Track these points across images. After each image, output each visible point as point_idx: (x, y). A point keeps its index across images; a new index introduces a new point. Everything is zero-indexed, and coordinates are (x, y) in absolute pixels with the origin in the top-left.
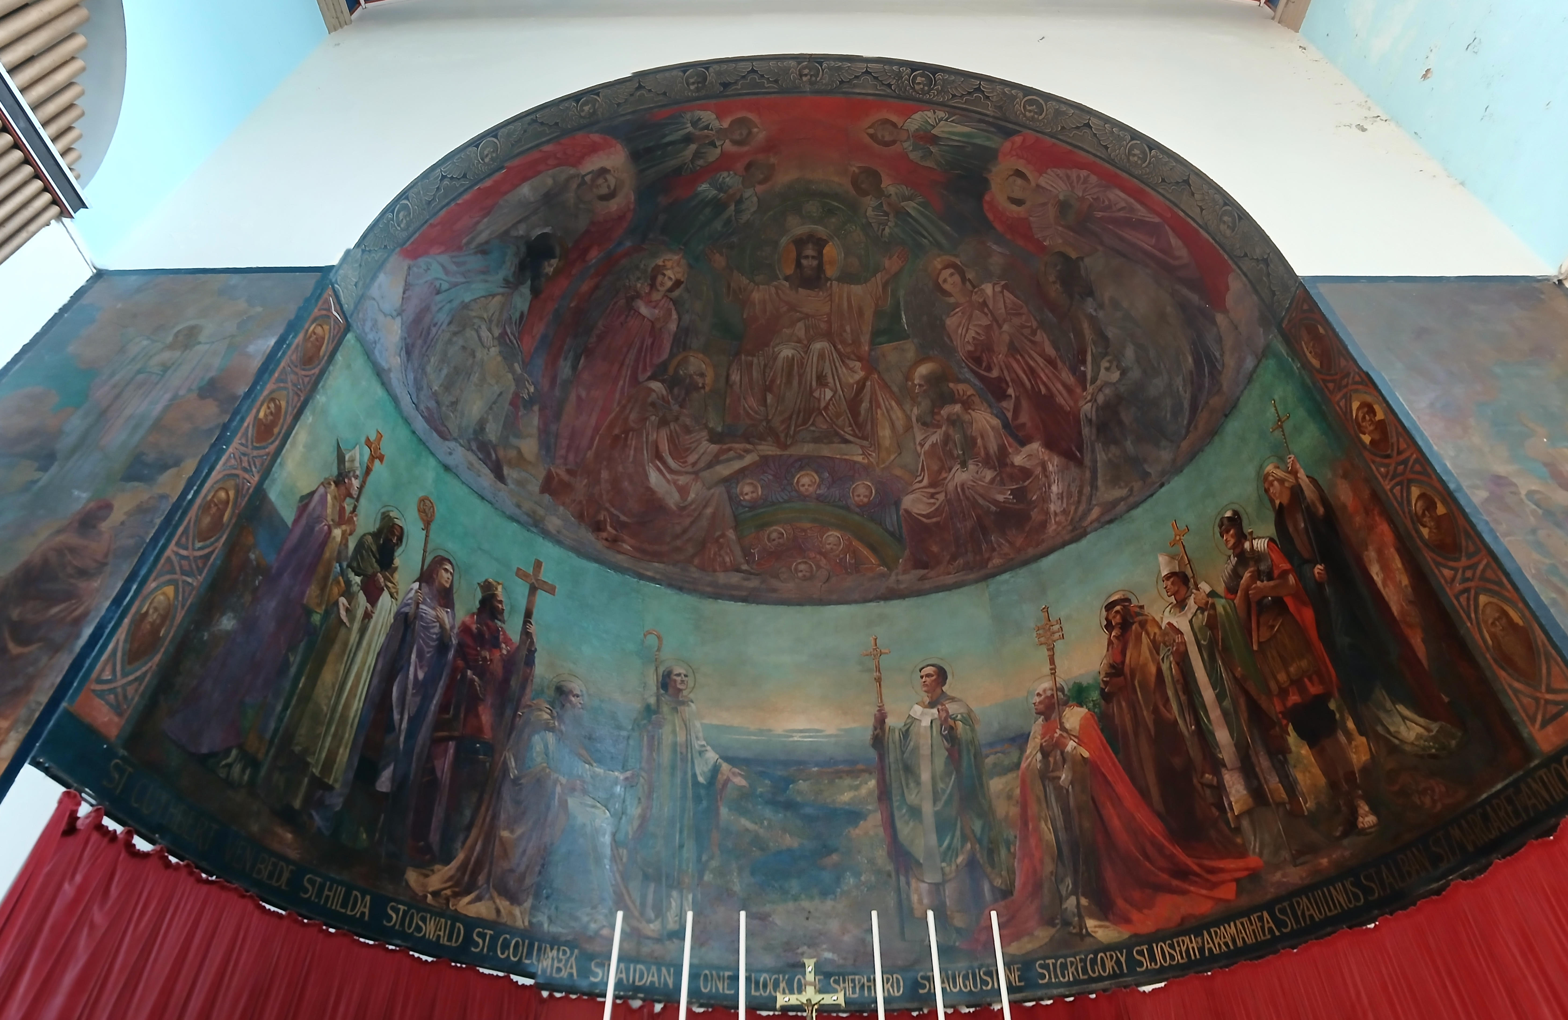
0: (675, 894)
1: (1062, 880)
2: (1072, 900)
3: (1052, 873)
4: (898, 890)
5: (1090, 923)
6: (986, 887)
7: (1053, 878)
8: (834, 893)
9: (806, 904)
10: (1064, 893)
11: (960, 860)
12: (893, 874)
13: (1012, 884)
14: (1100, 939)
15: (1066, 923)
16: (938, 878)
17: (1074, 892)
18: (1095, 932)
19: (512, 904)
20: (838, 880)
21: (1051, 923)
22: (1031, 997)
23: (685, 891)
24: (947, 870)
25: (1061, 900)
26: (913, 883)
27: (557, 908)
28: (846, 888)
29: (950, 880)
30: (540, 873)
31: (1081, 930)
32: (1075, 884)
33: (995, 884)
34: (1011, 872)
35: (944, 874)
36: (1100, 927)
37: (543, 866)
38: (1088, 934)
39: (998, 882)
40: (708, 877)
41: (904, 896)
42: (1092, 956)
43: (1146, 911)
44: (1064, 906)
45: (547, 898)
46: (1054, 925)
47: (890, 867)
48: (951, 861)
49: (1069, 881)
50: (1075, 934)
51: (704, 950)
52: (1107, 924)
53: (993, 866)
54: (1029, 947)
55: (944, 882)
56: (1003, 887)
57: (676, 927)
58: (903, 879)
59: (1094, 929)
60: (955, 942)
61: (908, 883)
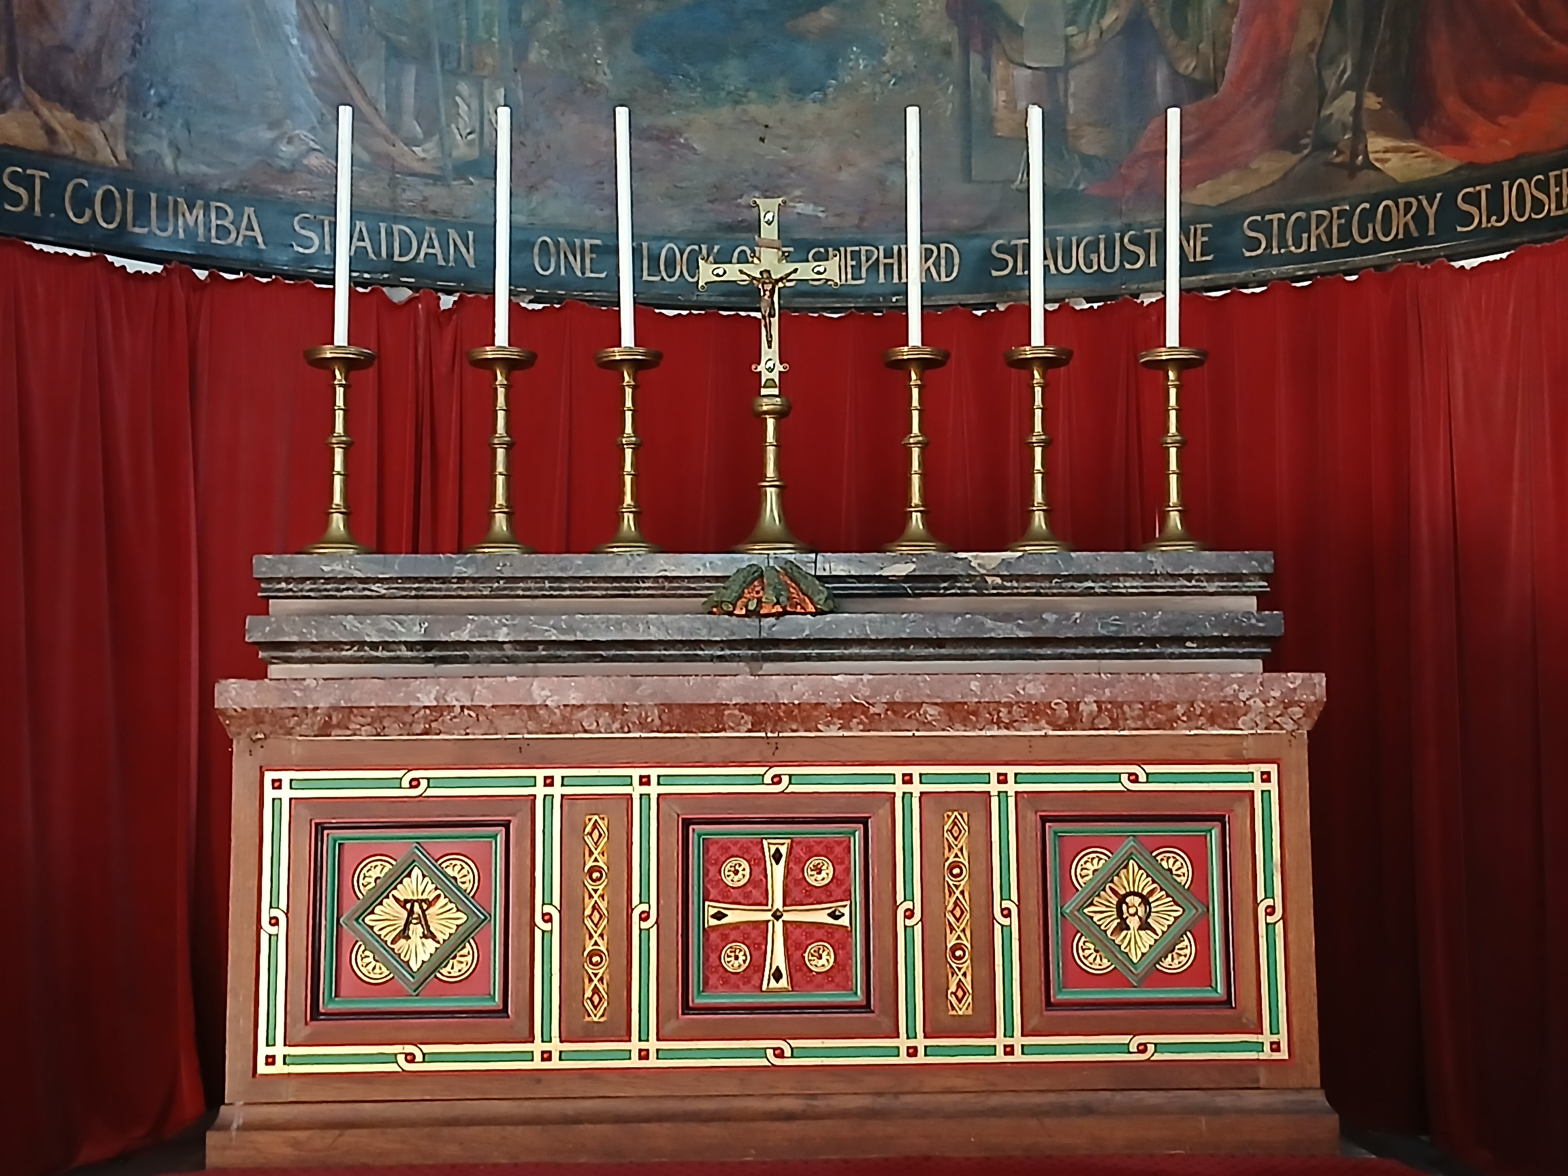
0: (463, 87)
1: (1332, 61)
2: (1349, 99)
3: (1312, 46)
4: (965, 85)
5: (1376, 144)
6: (1161, 76)
7: (1313, 56)
8: (822, 89)
9: (757, 109)
10: (1331, 85)
11: (1108, 20)
12: (956, 50)
13: (1220, 70)
14: (1391, 174)
15: (1324, 144)
16: (1054, 58)
17: (1355, 84)
18: (1384, 161)
19: (80, 117)
20: (831, 64)
21: (1292, 144)
22: (1223, 282)
23: (486, 82)
24: (1078, 41)
25: (1323, 99)
26: (999, 67)
27: (188, 126)
28: (847, 79)
29: (1081, 62)
30: (134, 53)
31: (1354, 156)
32: (1360, 67)
33: (1181, 70)
34: (1222, 43)
35: (1069, 49)
36: (1396, 150)
37: (138, 38)
38: (1368, 165)
39: (1188, 65)
40: (536, 55)
41: (976, 94)
42: (1367, 205)
43: (1503, 120)
44: (1326, 112)
45: (161, 104)
46: (1296, 149)
47: (950, 36)
48: (1089, 22)
49: (1347, 63)
50: (1340, 165)
51: (536, 198)
52: (1412, 144)
53: (1181, 33)
54: (1236, 190)
55: (1069, 65)
56: (1198, 75)
57: (474, 153)
58: (976, 60)
59: (1380, 156)
60: (1077, 183)
61: (987, 69)
